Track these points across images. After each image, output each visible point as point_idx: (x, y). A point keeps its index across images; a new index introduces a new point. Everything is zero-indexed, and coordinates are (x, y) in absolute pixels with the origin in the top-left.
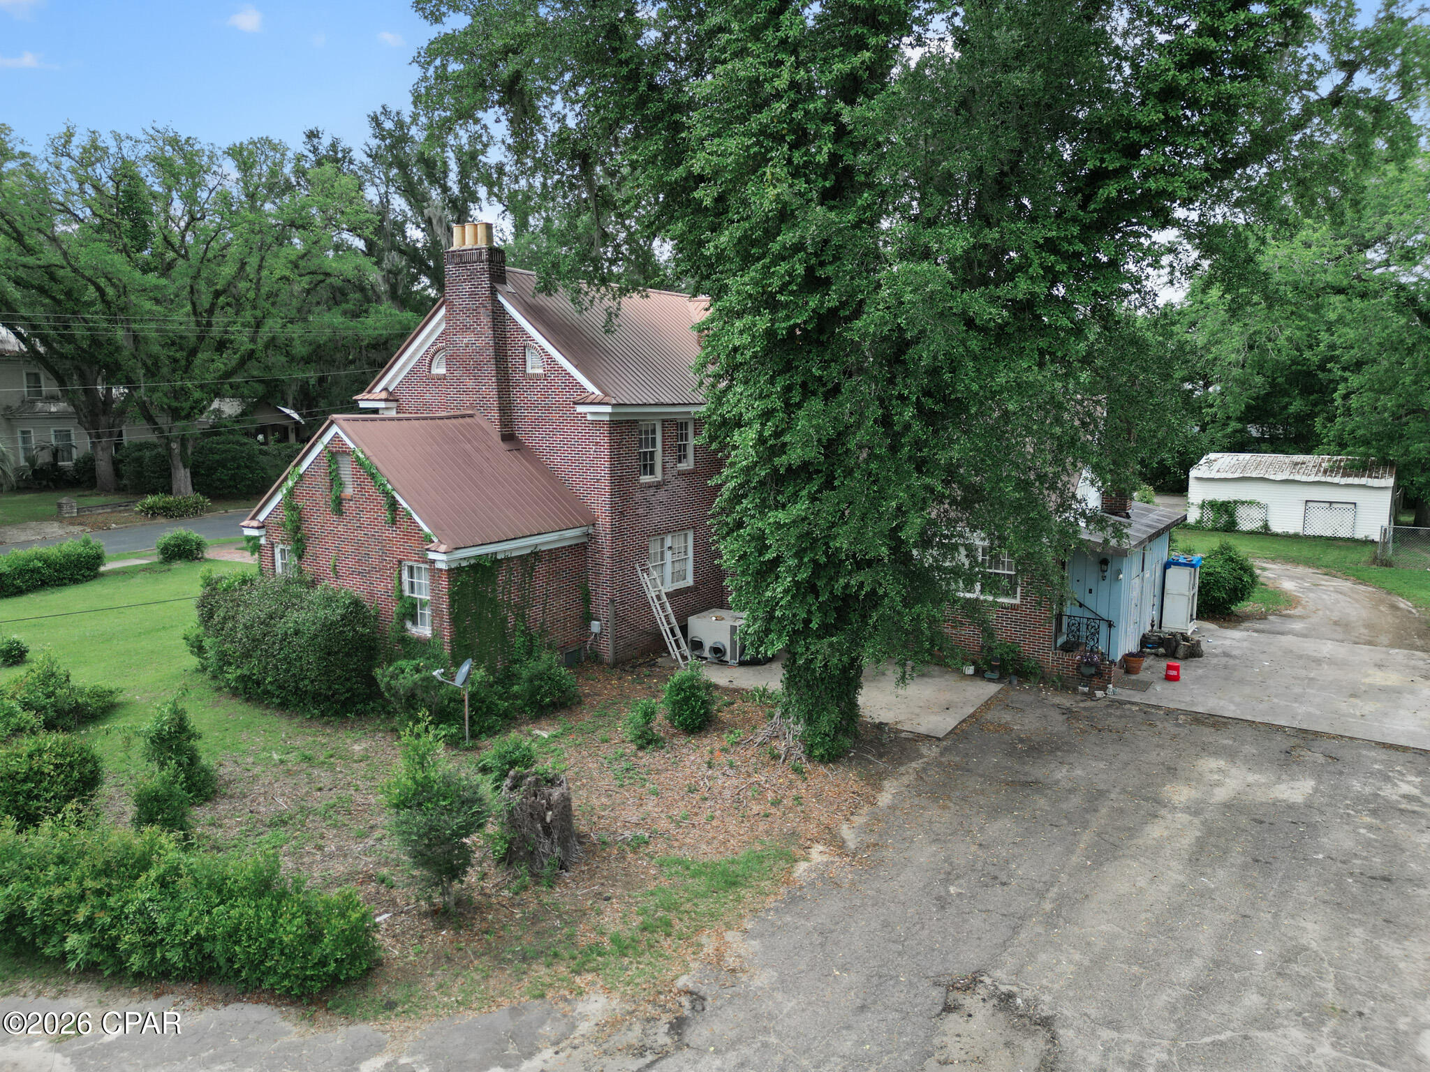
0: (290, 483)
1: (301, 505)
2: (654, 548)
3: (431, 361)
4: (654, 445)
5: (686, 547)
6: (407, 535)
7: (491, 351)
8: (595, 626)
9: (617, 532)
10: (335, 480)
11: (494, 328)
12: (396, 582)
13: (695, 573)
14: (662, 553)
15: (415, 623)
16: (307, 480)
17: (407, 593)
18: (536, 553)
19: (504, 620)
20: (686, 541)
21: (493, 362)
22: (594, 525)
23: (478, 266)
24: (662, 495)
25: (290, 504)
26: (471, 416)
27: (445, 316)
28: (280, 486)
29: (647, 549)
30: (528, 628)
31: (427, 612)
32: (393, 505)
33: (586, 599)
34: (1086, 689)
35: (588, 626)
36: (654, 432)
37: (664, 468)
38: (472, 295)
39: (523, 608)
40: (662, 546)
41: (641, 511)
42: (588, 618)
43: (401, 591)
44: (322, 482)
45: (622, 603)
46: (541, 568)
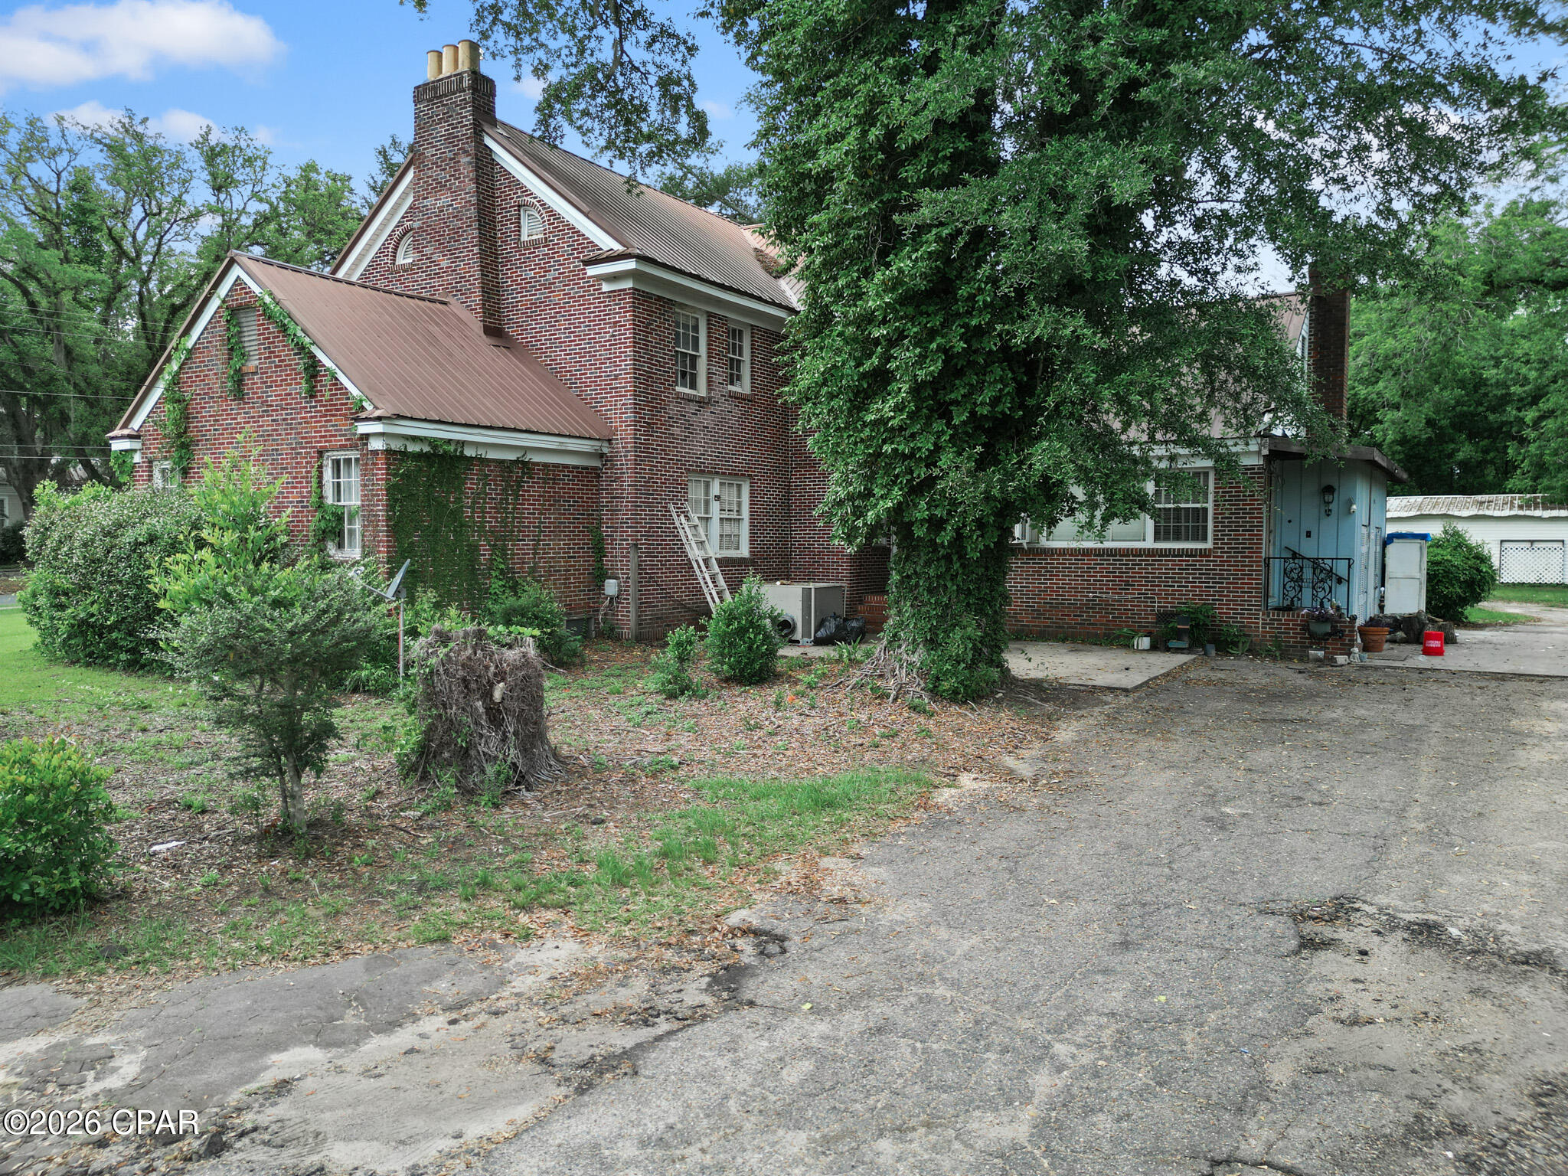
0: (175, 366)
1: (188, 396)
2: (695, 492)
3: (396, 248)
4: (696, 347)
5: (739, 504)
6: (331, 410)
7: (473, 211)
8: (611, 587)
9: (643, 451)
10: (234, 348)
11: (477, 181)
12: (315, 485)
13: (752, 541)
14: (707, 502)
15: (340, 546)
16: (198, 357)
17: (330, 500)
18: (525, 463)
19: (474, 549)
20: (739, 496)
21: (475, 225)
22: (609, 441)
23: (458, 98)
24: (706, 417)
25: (175, 395)
26: (445, 303)
27: (415, 183)
28: (161, 370)
29: (685, 488)
30: (512, 570)
31: (357, 526)
32: (313, 368)
33: (599, 549)
34: (1321, 654)
35: (601, 587)
36: (696, 329)
37: (709, 381)
38: (450, 138)
39: (504, 538)
40: (707, 493)
41: (676, 431)
42: (600, 576)
43: (321, 497)
44: (217, 354)
45: (650, 555)
46: (533, 489)
